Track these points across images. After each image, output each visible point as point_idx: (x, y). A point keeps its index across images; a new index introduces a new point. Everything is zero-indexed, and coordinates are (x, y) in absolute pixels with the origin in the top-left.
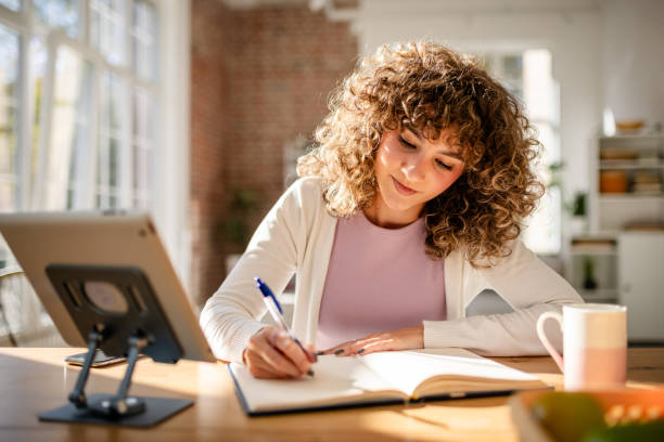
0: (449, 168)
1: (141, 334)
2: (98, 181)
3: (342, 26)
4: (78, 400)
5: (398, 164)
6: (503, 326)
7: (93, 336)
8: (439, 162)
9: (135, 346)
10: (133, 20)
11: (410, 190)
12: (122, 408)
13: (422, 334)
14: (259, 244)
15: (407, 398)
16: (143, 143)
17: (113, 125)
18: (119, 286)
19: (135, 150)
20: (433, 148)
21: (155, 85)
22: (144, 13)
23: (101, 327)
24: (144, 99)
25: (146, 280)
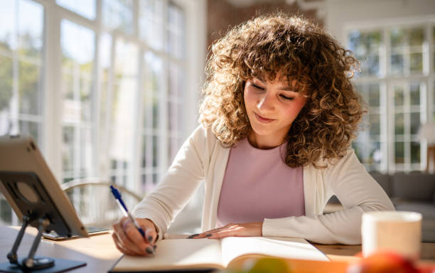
0: (291, 99)
1: (48, 217)
4: (12, 258)
5: (255, 102)
6: (322, 223)
7: (25, 217)
8: (282, 96)
9: (41, 224)
10: (168, 19)
11: (267, 119)
14: (179, 162)
16: (175, 100)
20: (274, 87)
25: (39, 180)
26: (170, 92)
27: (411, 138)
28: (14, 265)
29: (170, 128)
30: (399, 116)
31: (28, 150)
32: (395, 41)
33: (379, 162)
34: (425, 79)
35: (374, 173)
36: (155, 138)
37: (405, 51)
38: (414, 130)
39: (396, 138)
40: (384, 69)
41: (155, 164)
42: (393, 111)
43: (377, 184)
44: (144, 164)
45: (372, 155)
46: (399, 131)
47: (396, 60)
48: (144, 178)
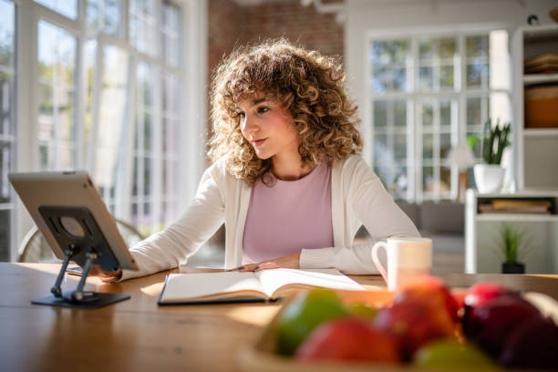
1: (93, 251)
2: (136, 146)
3: (330, 16)
4: (56, 292)
7: (68, 252)
9: (89, 258)
10: (163, 20)
12: (79, 297)
13: (299, 258)
15: (267, 298)
16: (171, 116)
17: (147, 102)
18: (78, 220)
19: (164, 121)
21: (180, 70)
22: (171, 14)
23: (73, 246)
24: (171, 81)
25: (91, 215)
26: (164, 106)
27: (441, 162)
28: (60, 299)
29: (164, 149)
30: (427, 137)
31: (85, 186)
32: (423, 50)
33: (405, 189)
34: (456, 96)
35: (400, 202)
36: (147, 161)
37: (435, 62)
38: (444, 152)
39: (423, 163)
40: (411, 83)
41: (147, 192)
42: (421, 130)
43: (404, 214)
44: (135, 191)
45: (396, 180)
46: (427, 154)
47: (425, 72)
48: (134, 208)
